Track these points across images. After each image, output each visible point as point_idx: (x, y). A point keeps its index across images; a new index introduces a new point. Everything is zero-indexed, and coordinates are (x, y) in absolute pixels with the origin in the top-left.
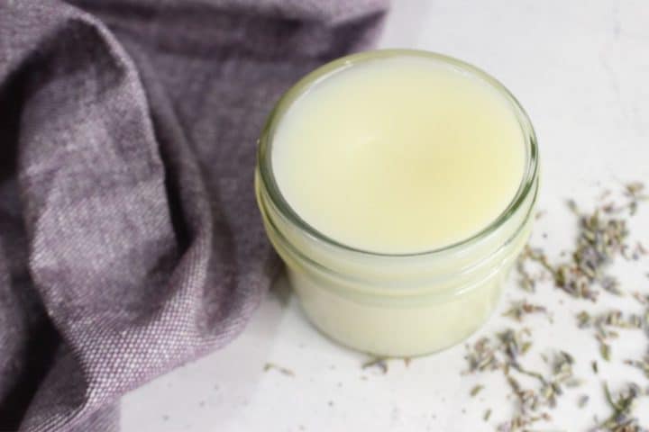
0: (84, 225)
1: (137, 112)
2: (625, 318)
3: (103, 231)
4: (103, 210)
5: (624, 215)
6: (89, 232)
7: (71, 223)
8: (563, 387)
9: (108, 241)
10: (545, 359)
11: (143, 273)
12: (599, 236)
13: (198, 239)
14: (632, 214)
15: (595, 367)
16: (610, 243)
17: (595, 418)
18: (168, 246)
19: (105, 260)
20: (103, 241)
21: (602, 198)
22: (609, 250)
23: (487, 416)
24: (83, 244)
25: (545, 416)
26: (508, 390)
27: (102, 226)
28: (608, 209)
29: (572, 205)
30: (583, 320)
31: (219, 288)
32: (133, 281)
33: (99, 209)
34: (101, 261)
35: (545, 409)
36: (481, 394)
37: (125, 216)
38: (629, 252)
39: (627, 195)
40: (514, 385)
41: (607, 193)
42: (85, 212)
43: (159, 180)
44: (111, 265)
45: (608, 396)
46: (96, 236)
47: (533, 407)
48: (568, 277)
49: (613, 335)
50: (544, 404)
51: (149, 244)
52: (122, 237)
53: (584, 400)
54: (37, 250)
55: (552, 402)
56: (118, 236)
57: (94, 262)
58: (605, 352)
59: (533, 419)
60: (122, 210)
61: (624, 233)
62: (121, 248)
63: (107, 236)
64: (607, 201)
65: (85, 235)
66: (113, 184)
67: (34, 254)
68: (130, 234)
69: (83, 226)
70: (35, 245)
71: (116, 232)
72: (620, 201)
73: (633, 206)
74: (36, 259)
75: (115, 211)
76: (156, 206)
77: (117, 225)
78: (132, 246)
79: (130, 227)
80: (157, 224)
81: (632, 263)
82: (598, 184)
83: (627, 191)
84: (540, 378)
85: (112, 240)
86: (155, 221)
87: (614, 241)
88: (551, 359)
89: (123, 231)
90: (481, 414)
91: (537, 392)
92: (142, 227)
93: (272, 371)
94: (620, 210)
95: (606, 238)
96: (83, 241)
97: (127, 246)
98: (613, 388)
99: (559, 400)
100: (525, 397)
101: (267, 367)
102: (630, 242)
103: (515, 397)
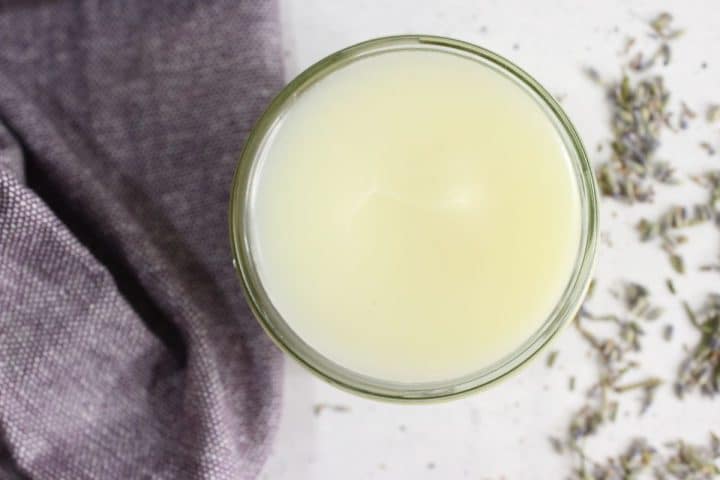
0: (50, 384)
1: (44, 229)
2: (690, 213)
3: (76, 380)
4: (65, 360)
5: (658, 69)
6: (61, 388)
7: (36, 391)
8: (642, 323)
9: (87, 385)
10: (616, 295)
11: (143, 392)
12: (637, 114)
13: (194, 349)
14: (666, 63)
15: (671, 287)
16: (652, 118)
17: (685, 348)
18: (157, 354)
19: (95, 405)
20: (82, 388)
21: (626, 51)
22: (652, 126)
23: (572, 384)
24: (62, 404)
25: (633, 365)
26: (585, 346)
27: (74, 374)
28: (637, 66)
29: (593, 75)
30: (645, 230)
31: (233, 365)
32: (136, 410)
33: (61, 362)
34: (91, 408)
35: (630, 356)
36: (558, 361)
37: (93, 352)
38: (675, 121)
39: (654, 37)
40: (590, 338)
41: (631, 42)
42: (46, 373)
43: (112, 292)
44: (105, 406)
45: (692, 317)
46: (72, 387)
47: (619, 358)
48: (614, 177)
49: (681, 240)
50: (627, 350)
51: (136, 364)
52: (101, 375)
53: (668, 332)
54: (17, 445)
55: (636, 346)
56: (97, 375)
57: (84, 415)
58: (678, 264)
59: (622, 372)
60: (88, 348)
61: (664, 98)
62: (106, 384)
63: (83, 381)
64: (633, 52)
65: (59, 394)
66: (60, 324)
67: (16, 450)
68: (107, 366)
69: (50, 386)
70: (12, 440)
71: (92, 373)
72: (648, 48)
73: (665, 50)
74: (21, 455)
75: (79, 355)
76: (123, 324)
77: (90, 365)
78: (116, 376)
79: (104, 360)
80: (134, 342)
81: (682, 133)
82: (616, 30)
83: (652, 31)
84: (615, 319)
85: (91, 383)
86: (130, 340)
87: (657, 115)
88: (622, 292)
89: (99, 366)
90: (564, 383)
91: (617, 340)
92: (119, 352)
93: (325, 413)
94: (651, 63)
95: (646, 114)
96: (60, 399)
97: (110, 379)
98: (696, 305)
99: (643, 341)
100: (607, 351)
101: (317, 410)
102: (673, 107)
103: (595, 352)
